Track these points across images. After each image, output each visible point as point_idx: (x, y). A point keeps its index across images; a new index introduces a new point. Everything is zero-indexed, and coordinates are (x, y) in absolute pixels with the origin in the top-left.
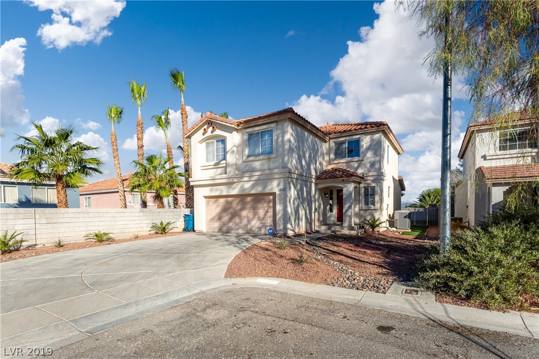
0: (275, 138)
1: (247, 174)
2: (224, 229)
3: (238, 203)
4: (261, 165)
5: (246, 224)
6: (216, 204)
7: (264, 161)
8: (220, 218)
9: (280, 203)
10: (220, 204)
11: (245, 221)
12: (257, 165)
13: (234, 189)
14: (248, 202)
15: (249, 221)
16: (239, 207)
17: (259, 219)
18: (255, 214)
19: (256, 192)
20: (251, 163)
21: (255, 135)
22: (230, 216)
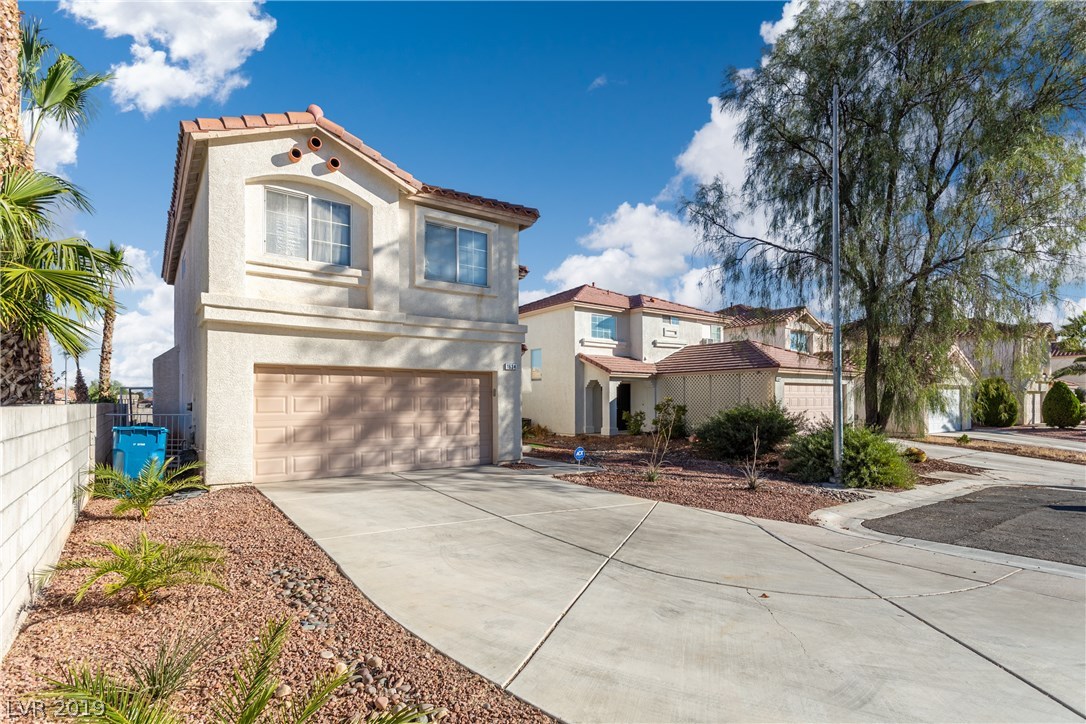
0: (494, 255)
1: (438, 322)
2: (339, 466)
3: (391, 391)
4: (463, 305)
5: (412, 446)
6: (306, 392)
7: (468, 299)
8: (319, 432)
9: (507, 396)
10: (320, 394)
11: (409, 440)
12: (452, 302)
13: (390, 352)
14: (421, 390)
15: (421, 439)
16: (392, 403)
17: (448, 431)
18: (439, 419)
19: (452, 368)
20: (435, 294)
21: (444, 232)
22: (359, 428)
